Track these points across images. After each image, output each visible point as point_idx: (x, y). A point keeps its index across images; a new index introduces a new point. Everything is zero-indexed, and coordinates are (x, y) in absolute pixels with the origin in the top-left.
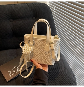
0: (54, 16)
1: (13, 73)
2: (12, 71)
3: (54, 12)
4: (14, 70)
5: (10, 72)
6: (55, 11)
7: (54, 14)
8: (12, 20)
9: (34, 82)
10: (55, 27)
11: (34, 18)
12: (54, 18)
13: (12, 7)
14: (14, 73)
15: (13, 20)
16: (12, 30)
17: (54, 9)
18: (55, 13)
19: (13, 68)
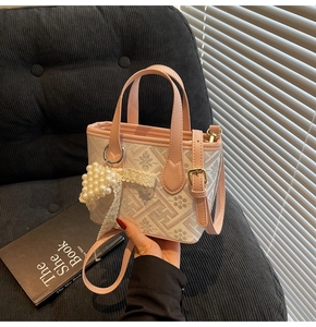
0: (203, 53)
1: (54, 273)
2: (51, 265)
3: (200, 37)
4: (56, 259)
5: (43, 267)
6: (204, 35)
7: (204, 44)
8: (38, 68)
9: (130, 308)
10: (207, 95)
11: (126, 60)
12: (202, 61)
13: (38, 17)
14: (60, 272)
15: (42, 69)
16: (40, 106)
17: (201, 28)
18: (206, 41)
19: (54, 252)
